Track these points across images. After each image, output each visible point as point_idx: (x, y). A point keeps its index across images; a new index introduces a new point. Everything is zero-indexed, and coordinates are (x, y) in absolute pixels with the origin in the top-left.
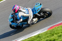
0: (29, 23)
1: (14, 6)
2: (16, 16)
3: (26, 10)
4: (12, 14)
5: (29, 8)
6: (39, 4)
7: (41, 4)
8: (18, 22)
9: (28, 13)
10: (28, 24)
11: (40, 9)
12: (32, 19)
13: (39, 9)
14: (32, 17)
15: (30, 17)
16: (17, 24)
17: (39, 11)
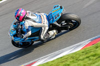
0: (42, 38)
2: (22, 26)
3: (36, 17)
5: (43, 14)
6: (59, 7)
7: (61, 8)
8: (25, 36)
9: (41, 22)
10: (40, 39)
11: (60, 15)
12: (47, 32)
14: (47, 28)
15: (43, 28)
16: (22, 39)
17: (58, 18)
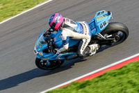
1: (54, 16)
4: (44, 35)
7: (109, 13)
11: (107, 24)
13: (105, 24)
